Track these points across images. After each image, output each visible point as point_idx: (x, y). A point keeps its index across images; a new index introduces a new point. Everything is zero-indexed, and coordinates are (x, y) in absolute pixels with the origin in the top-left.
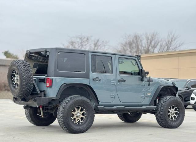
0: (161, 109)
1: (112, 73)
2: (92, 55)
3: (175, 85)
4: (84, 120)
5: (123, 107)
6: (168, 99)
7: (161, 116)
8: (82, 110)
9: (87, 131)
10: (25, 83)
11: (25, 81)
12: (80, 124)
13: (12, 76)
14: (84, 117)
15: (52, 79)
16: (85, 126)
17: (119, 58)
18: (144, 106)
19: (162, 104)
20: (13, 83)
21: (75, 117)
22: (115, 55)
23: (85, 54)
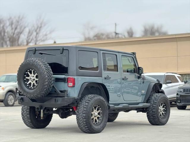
0: (153, 106)
1: (118, 71)
2: (103, 53)
3: (160, 82)
4: (100, 119)
5: (127, 106)
6: (159, 96)
7: (154, 114)
8: (98, 110)
9: (103, 131)
10: (47, 83)
11: (47, 81)
12: (97, 124)
13: (25, 75)
14: (100, 116)
15: (75, 78)
16: (102, 125)
17: (122, 55)
18: (140, 104)
19: (154, 101)
20: (26, 83)
21: (93, 117)
22: (119, 53)
23: (97, 53)
